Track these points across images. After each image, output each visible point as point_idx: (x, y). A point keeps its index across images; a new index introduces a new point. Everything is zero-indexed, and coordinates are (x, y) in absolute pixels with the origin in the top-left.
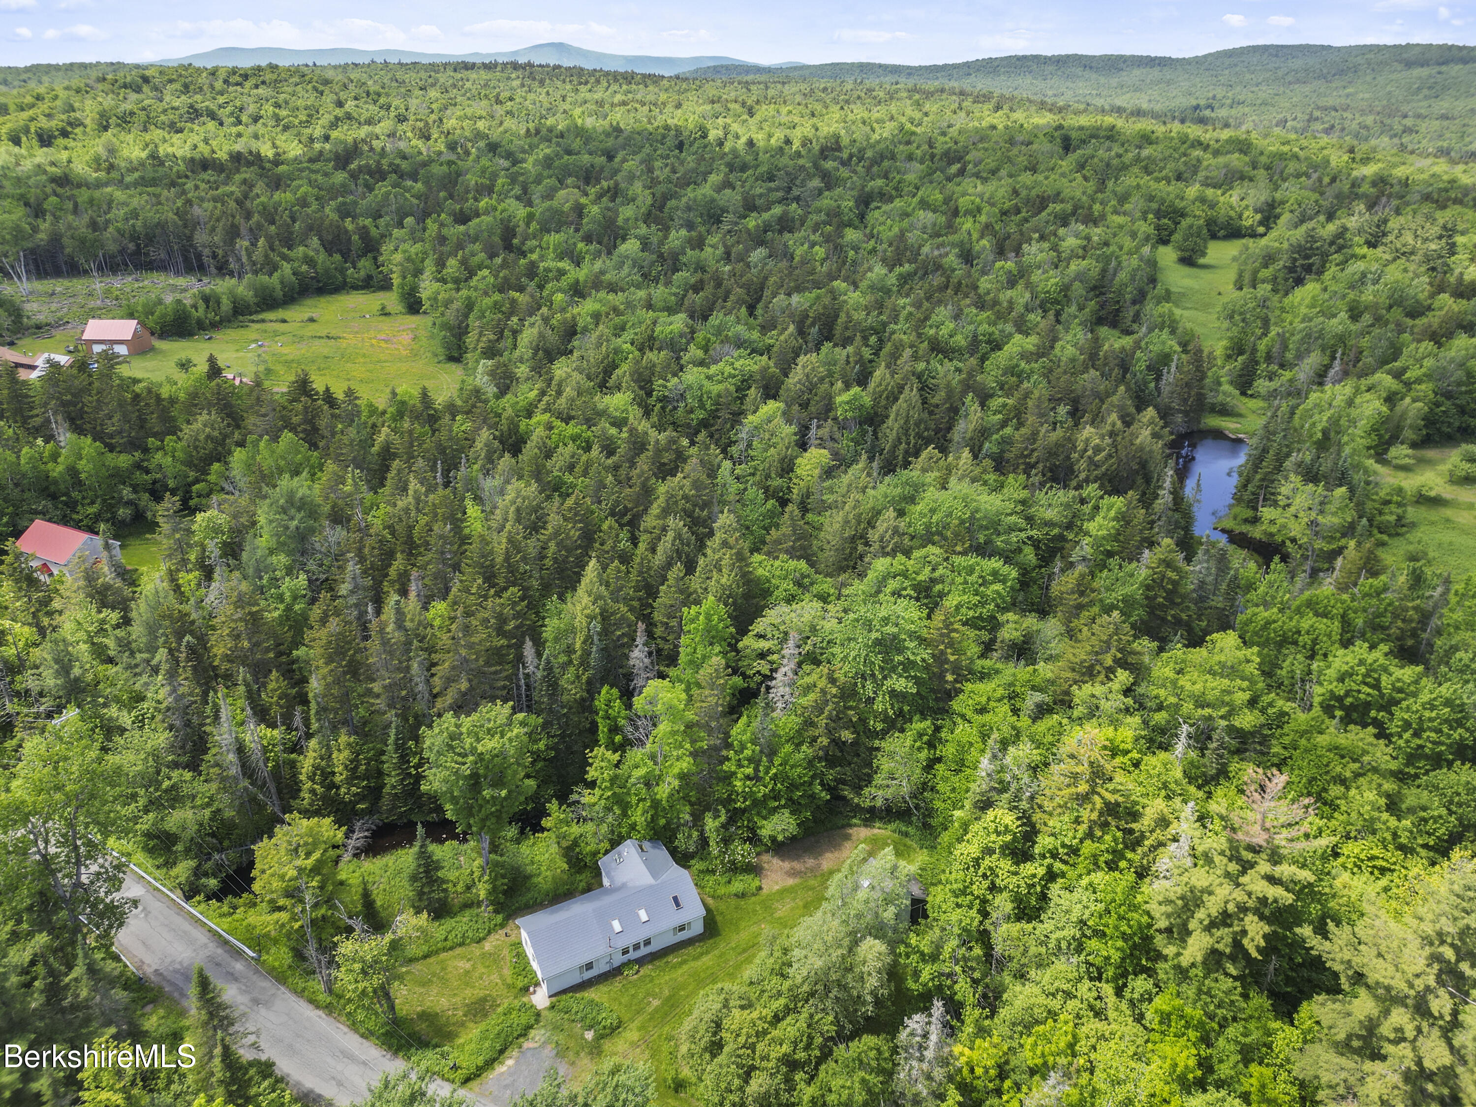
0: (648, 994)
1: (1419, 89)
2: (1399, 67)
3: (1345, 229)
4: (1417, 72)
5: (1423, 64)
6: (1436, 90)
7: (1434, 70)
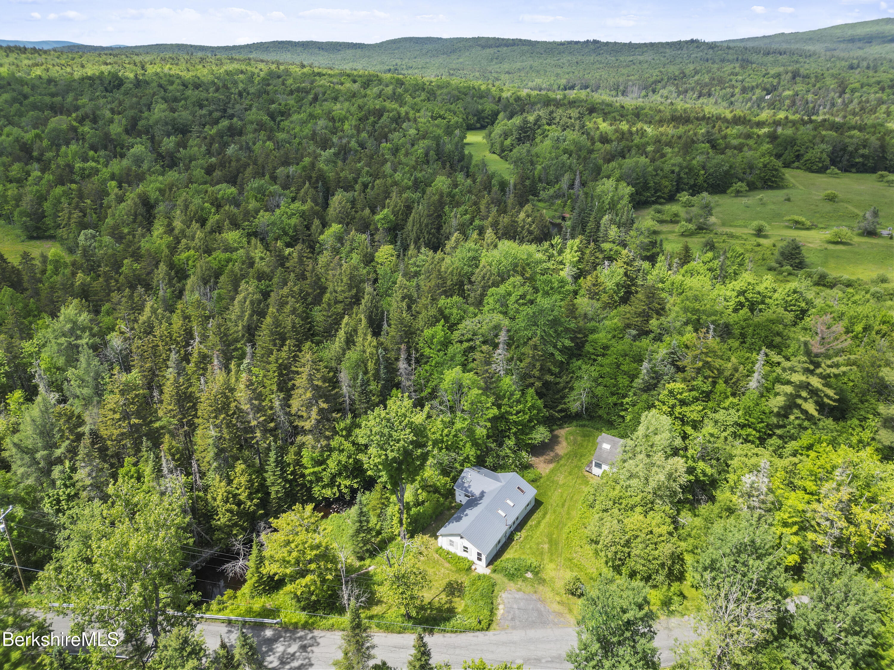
0: (538, 544)
1: (492, 59)
2: (480, 48)
3: (540, 116)
4: (488, 50)
5: (490, 47)
6: (500, 59)
7: (496, 50)
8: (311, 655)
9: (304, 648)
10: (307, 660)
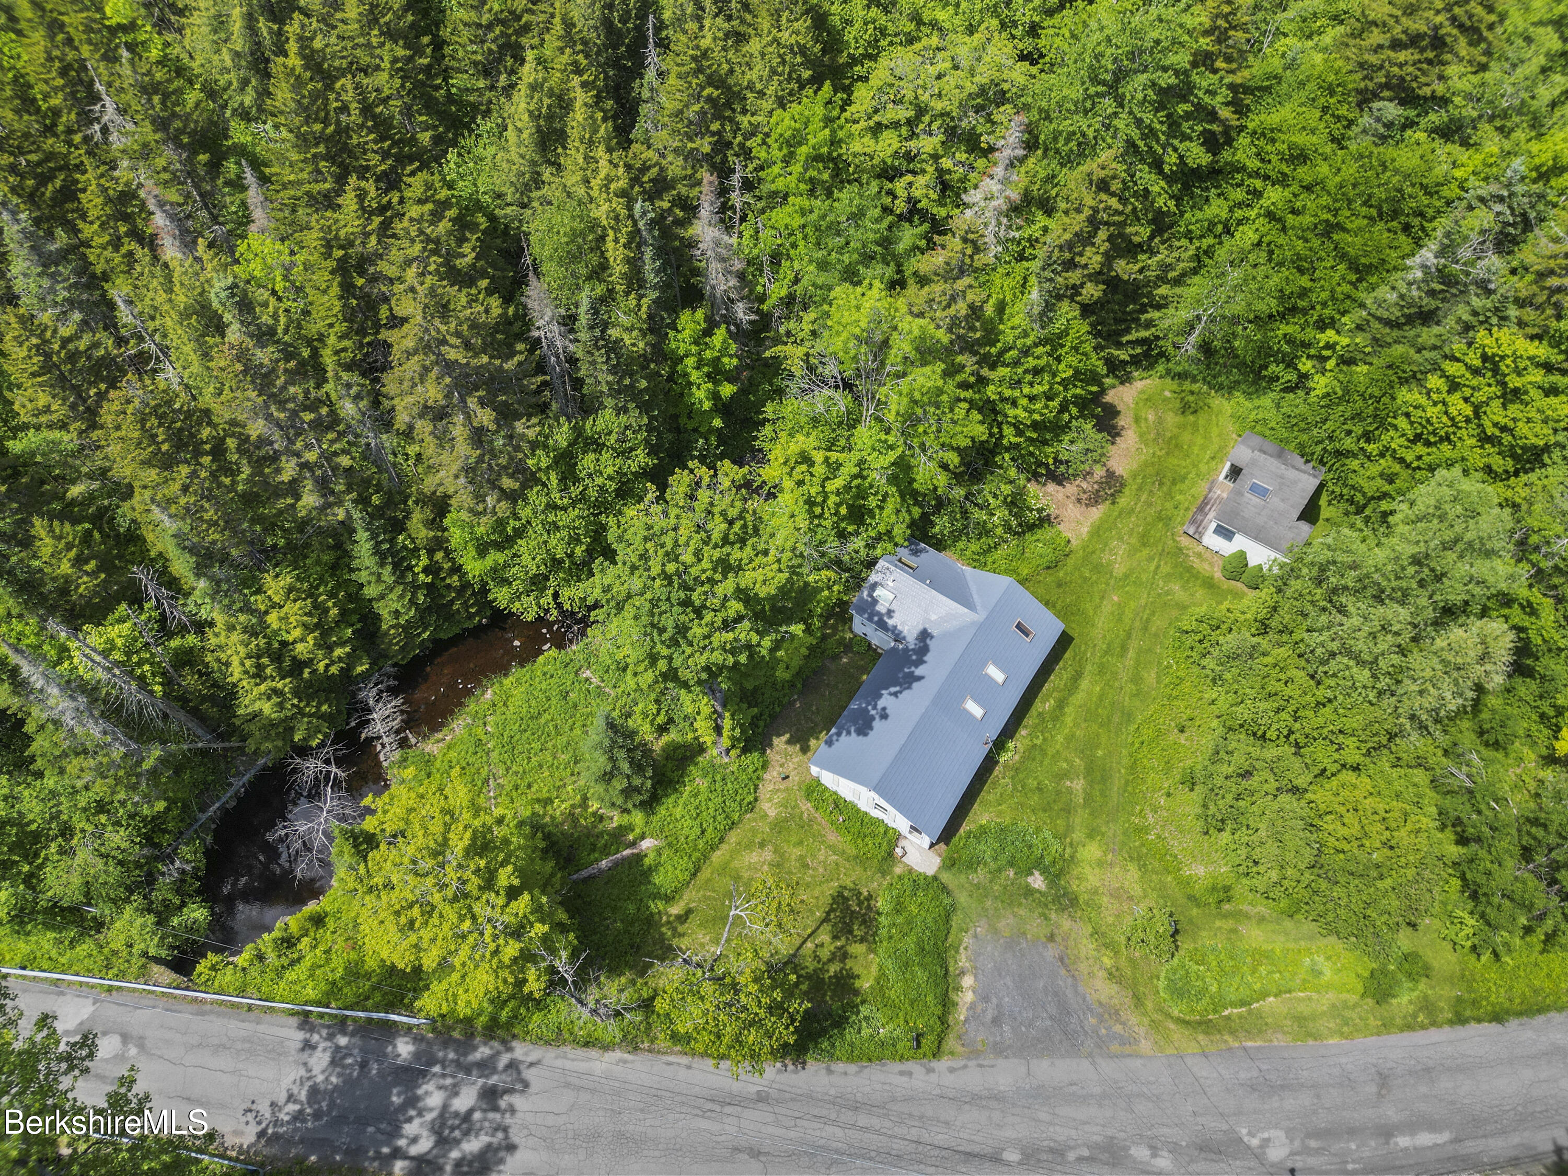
0: (1058, 777)
8: (508, 1120)
9: (490, 1096)
10: (500, 1135)
